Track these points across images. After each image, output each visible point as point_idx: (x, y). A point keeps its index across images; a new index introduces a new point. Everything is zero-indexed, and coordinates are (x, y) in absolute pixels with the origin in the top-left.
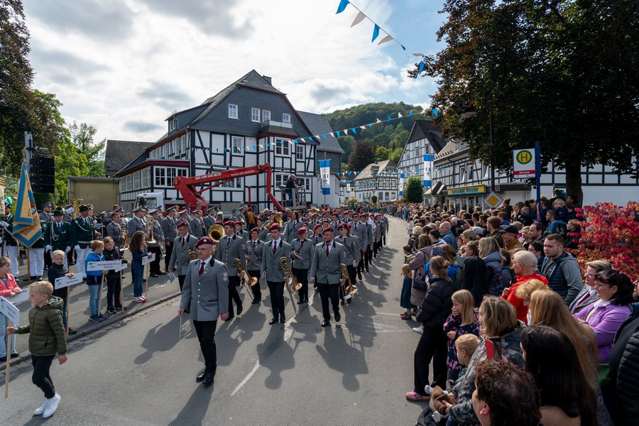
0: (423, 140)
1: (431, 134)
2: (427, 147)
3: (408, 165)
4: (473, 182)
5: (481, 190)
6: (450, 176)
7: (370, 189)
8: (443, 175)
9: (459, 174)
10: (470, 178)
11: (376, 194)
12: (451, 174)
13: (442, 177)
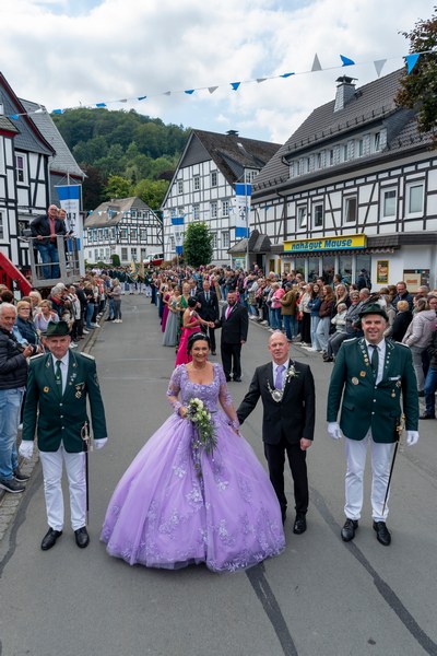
0: (206, 164)
1: (219, 154)
2: (214, 176)
3: (180, 204)
4: (324, 231)
5: (359, 243)
6: (275, 221)
7: (107, 242)
8: (262, 220)
9: (295, 217)
10: (316, 225)
11: (118, 251)
12: (279, 216)
13: (260, 223)
